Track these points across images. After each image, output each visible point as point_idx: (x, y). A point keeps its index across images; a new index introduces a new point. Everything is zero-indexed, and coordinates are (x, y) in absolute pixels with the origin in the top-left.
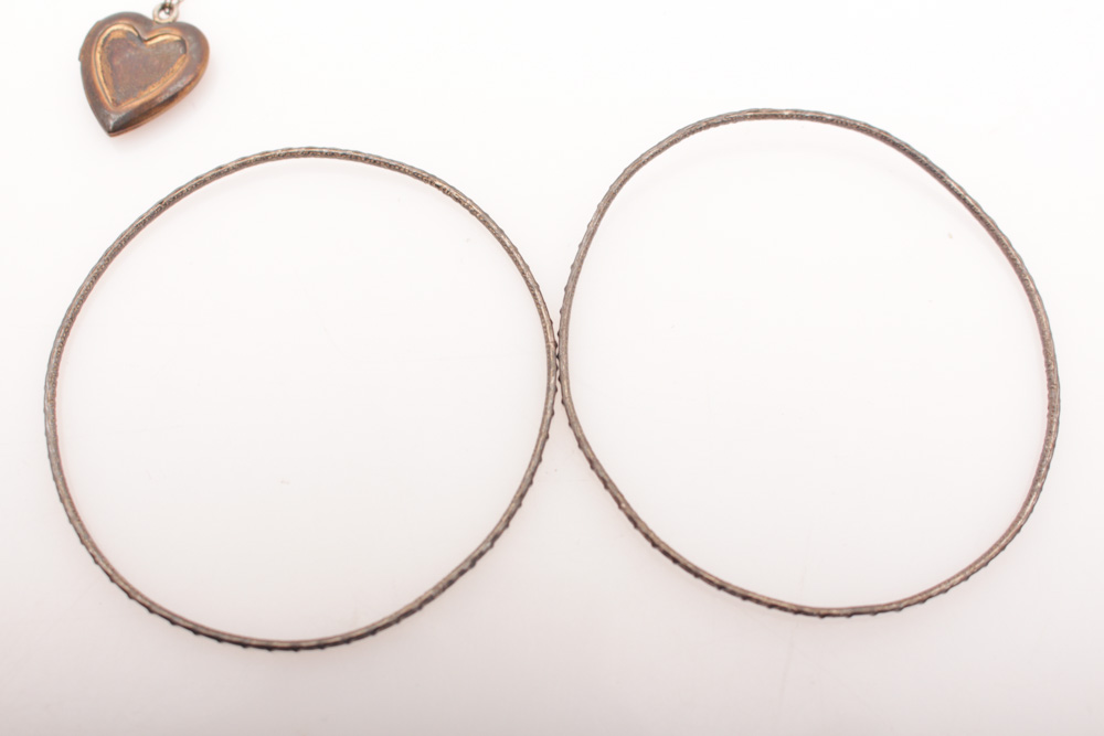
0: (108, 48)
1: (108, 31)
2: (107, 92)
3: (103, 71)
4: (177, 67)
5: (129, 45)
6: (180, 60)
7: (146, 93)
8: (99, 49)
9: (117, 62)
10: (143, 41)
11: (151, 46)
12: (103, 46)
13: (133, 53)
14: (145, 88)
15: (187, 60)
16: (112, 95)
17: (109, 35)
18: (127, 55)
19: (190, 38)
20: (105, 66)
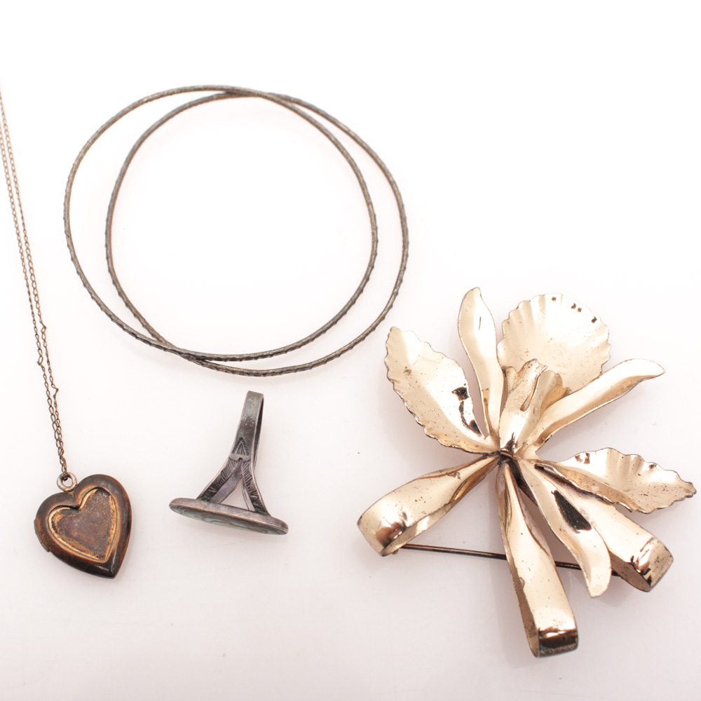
0: (61, 530)
1: (50, 521)
2: (89, 555)
3: (73, 546)
4: (113, 507)
5: (71, 518)
6: (111, 502)
7: (112, 536)
8: (56, 535)
9: (75, 534)
10: (77, 508)
11: (83, 507)
12: (56, 532)
13: (79, 521)
14: (108, 534)
15: (115, 498)
16: (94, 555)
17: (53, 522)
18: (77, 525)
19: (102, 484)
20: (71, 542)
